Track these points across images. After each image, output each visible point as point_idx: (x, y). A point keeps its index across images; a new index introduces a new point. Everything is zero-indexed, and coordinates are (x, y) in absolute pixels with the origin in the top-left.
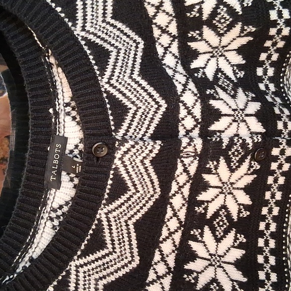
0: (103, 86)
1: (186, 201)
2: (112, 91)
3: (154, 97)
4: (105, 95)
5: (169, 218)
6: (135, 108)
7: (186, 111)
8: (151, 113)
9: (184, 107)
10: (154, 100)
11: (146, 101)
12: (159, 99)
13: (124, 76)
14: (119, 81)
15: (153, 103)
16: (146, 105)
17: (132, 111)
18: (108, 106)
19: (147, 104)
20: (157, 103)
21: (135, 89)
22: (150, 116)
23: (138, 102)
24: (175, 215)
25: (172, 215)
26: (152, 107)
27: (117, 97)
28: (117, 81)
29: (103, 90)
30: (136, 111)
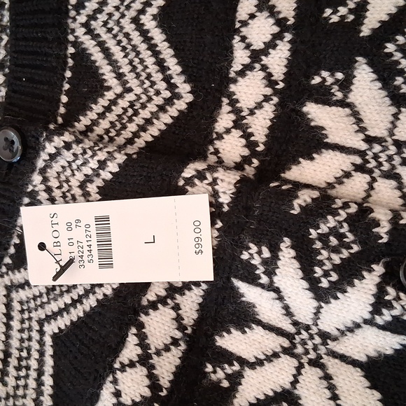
0: (73, 31)
1: (185, 334)
2: (89, 43)
3: (169, 72)
4: (71, 50)
5: (126, 362)
6: (119, 90)
7: (233, 117)
8: (152, 107)
9: (229, 109)
10: (167, 79)
11: (149, 76)
12: (178, 80)
13: (123, 16)
14: (109, 26)
15: (162, 86)
16: (145, 86)
17: (110, 95)
18: (68, 74)
19: (147, 83)
20: (171, 87)
21: (134, 48)
22: (145, 114)
23: (130, 77)
24: (145, 360)
25: (136, 359)
26: (158, 93)
27: (93, 58)
28: (105, 23)
29: (71, 38)
30: (120, 96)
